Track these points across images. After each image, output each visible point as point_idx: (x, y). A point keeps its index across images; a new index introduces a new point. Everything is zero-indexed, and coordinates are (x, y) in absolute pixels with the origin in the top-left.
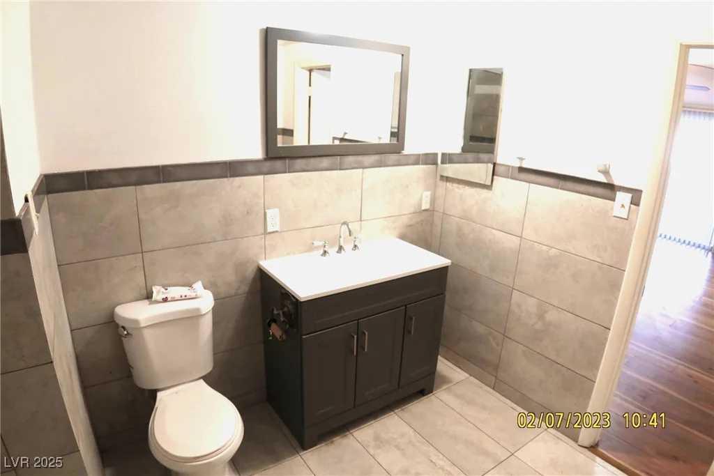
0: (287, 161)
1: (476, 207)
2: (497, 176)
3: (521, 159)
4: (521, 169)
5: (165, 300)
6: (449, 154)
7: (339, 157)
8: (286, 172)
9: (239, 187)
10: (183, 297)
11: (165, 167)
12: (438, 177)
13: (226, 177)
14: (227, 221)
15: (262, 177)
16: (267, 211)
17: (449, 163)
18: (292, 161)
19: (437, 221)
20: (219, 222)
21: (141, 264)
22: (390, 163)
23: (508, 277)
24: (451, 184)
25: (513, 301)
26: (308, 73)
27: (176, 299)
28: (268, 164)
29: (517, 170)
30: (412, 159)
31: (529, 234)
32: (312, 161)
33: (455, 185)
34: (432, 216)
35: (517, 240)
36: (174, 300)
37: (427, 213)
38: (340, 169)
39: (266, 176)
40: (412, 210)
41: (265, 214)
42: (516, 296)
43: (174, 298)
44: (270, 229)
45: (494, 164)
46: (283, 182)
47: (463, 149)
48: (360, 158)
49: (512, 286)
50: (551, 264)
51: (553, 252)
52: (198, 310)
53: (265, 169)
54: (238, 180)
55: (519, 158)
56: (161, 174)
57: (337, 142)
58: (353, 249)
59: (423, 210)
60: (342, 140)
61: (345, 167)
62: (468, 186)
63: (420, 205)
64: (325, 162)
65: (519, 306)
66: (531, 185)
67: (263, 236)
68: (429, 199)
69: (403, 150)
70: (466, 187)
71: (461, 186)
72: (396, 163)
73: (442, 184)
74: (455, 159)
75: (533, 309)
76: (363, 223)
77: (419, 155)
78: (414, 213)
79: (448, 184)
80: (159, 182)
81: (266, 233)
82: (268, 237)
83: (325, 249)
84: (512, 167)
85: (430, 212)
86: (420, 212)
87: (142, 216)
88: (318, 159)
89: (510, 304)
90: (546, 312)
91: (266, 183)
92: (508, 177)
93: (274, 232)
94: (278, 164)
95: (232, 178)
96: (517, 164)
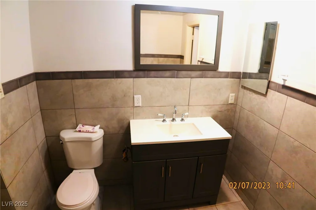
0: (146, 72)
1: (257, 106)
2: (270, 89)
3: (285, 80)
4: (284, 87)
5: (80, 131)
6: (250, 73)
7: (176, 71)
8: (145, 78)
9: (120, 83)
10: (87, 131)
11: (84, 72)
12: (241, 86)
13: (114, 78)
14: (114, 99)
15: (132, 79)
16: (135, 96)
17: (249, 78)
18: (149, 72)
19: (238, 110)
20: (110, 99)
21: (75, 114)
22: (209, 76)
23: (269, 152)
24: (246, 90)
25: (270, 167)
26: (192, 28)
27: (84, 131)
28: (136, 73)
29: (281, 87)
30: (223, 75)
31: (284, 128)
32: (161, 73)
33: (248, 92)
34: (235, 107)
35: (276, 131)
36: (83, 132)
37: (232, 106)
38: (177, 78)
39: (134, 79)
40: (222, 103)
41: (134, 97)
42: (271, 165)
43: (83, 131)
44: (136, 105)
45: (269, 82)
46: (144, 83)
47: (259, 70)
48: (189, 72)
49: (270, 157)
50: (294, 151)
51: (296, 143)
52: (90, 138)
53: (134, 76)
54: (119, 80)
55: (283, 79)
56: (83, 75)
57: (199, 63)
58: (181, 121)
59: (230, 104)
60: (201, 62)
61: (180, 77)
62: (254, 93)
63: (228, 100)
64: (168, 73)
65: (272, 171)
66: (288, 97)
67: (132, 108)
68: (233, 98)
69: (218, 69)
70: (254, 94)
71: (251, 93)
72: (213, 76)
73: (242, 90)
74: (254, 76)
75: (279, 176)
76: (190, 107)
77: (229, 72)
78: (223, 105)
79: (245, 90)
80: (82, 78)
81: (134, 107)
82: (135, 108)
83: (164, 119)
84: (279, 84)
85: (234, 105)
86: (228, 105)
87: (75, 93)
88: (164, 72)
89: (268, 168)
90: (287, 180)
91: (134, 82)
92: (276, 91)
93: (138, 106)
94: (141, 73)
95: (116, 79)
96: (282, 83)
